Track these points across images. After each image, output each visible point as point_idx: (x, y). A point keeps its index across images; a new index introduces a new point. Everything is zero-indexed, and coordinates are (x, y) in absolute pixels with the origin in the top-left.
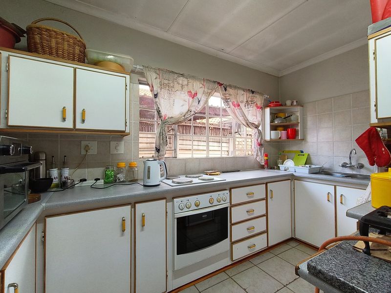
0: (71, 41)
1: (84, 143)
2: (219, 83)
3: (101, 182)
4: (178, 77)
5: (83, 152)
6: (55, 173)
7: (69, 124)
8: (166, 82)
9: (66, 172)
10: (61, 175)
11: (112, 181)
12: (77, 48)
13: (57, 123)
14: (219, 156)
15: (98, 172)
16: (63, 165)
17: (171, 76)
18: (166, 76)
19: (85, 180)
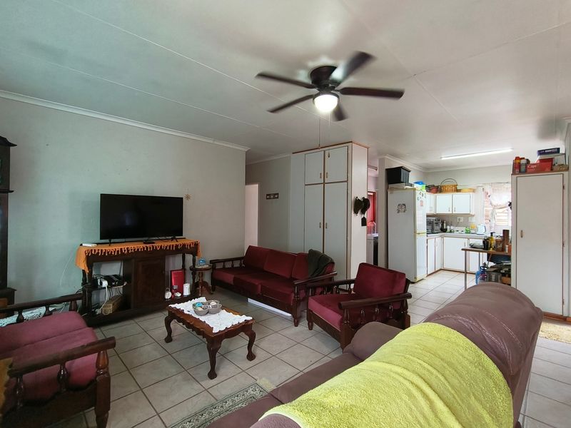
0: (451, 186)
5: (458, 221)
6: (448, 227)
7: (451, 213)
9: (452, 228)
10: (450, 228)
11: (468, 232)
12: (453, 187)
13: (447, 212)
16: (451, 225)
18: (496, 185)
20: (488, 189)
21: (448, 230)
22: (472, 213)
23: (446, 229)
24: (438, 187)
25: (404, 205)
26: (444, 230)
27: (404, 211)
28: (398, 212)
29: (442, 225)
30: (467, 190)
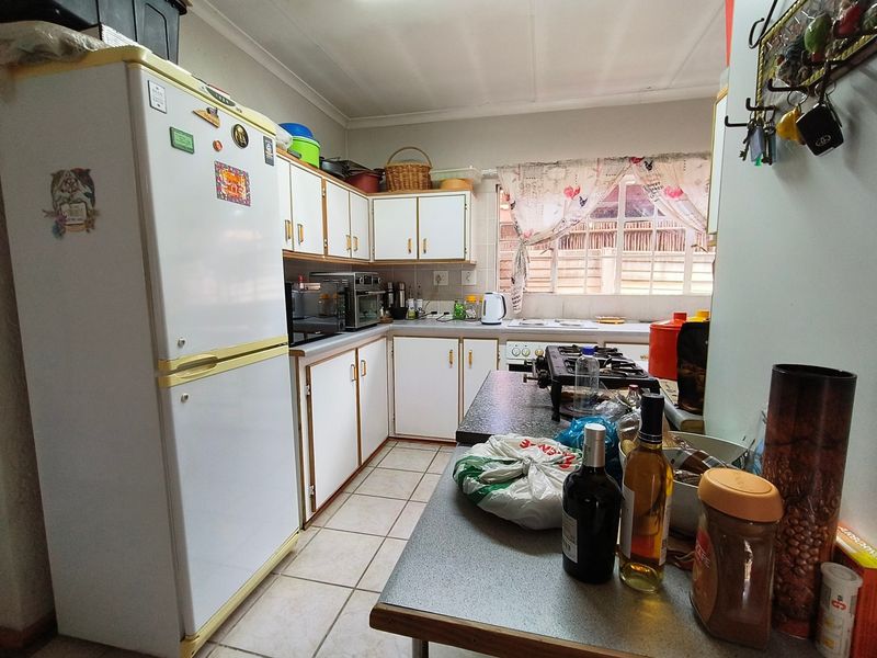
0: (415, 169)
1: (436, 273)
2: (633, 159)
3: (450, 316)
4: (550, 168)
5: (435, 283)
6: (411, 302)
7: (413, 256)
8: (530, 181)
9: (420, 303)
10: (416, 305)
11: (460, 316)
12: (420, 174)
13: (404, 256)
14: (646, 292)
15: (449, 305)
16: (418, 296)
17: (538, 171)
18: (530, 172)
19: (436, 313)
20: (510, 182)
21: (411, 312)
22: (471, 258)
23: (406, 309)
24: (380, 172)
25: (83, 175)
26: (398, 313)
27: (89, 224)
28: (59, 230)
29: (396, 298)
30: (456, 183)
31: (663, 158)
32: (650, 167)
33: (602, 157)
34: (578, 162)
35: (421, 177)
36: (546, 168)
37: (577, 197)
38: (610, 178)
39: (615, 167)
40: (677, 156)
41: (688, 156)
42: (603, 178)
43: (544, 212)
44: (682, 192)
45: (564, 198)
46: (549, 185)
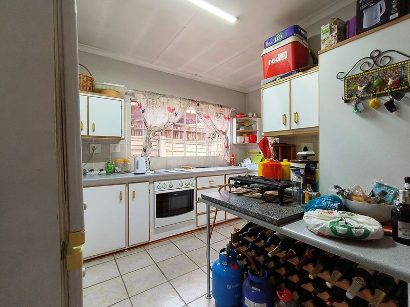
0: (85, 78)
1: (92, 145)
2: (192, 100)
3: (104, 172)
4: (161, 96)
5: (91, 151)
7: (85, 133)
8: (151, 101)
11: (111, 171)
12: (89, 82)
17: (155, 97)
18: (151, 96)
19: (92, 170)
20: (141, 99)
30: (112, 93)
31: (202, 102)
32: (198, 105)
33: (182, 97)
34: (172, 97)
35: (89, 84)
36: (159, 96)
37: (174, 112)
38: (185, 106)
39: (187, 102)
40: (206, 103)
41: (210, 104)
42: (182, 106)
43: (157, 117)
44: (209, 117)
45: (167, 112)
46: (159, 104)
